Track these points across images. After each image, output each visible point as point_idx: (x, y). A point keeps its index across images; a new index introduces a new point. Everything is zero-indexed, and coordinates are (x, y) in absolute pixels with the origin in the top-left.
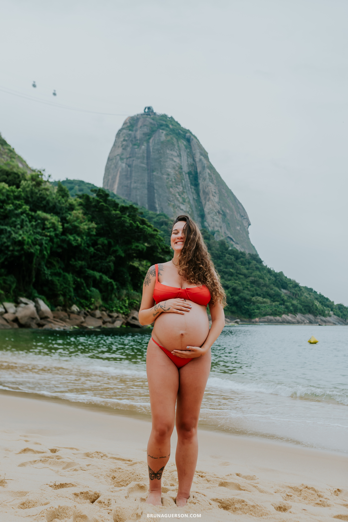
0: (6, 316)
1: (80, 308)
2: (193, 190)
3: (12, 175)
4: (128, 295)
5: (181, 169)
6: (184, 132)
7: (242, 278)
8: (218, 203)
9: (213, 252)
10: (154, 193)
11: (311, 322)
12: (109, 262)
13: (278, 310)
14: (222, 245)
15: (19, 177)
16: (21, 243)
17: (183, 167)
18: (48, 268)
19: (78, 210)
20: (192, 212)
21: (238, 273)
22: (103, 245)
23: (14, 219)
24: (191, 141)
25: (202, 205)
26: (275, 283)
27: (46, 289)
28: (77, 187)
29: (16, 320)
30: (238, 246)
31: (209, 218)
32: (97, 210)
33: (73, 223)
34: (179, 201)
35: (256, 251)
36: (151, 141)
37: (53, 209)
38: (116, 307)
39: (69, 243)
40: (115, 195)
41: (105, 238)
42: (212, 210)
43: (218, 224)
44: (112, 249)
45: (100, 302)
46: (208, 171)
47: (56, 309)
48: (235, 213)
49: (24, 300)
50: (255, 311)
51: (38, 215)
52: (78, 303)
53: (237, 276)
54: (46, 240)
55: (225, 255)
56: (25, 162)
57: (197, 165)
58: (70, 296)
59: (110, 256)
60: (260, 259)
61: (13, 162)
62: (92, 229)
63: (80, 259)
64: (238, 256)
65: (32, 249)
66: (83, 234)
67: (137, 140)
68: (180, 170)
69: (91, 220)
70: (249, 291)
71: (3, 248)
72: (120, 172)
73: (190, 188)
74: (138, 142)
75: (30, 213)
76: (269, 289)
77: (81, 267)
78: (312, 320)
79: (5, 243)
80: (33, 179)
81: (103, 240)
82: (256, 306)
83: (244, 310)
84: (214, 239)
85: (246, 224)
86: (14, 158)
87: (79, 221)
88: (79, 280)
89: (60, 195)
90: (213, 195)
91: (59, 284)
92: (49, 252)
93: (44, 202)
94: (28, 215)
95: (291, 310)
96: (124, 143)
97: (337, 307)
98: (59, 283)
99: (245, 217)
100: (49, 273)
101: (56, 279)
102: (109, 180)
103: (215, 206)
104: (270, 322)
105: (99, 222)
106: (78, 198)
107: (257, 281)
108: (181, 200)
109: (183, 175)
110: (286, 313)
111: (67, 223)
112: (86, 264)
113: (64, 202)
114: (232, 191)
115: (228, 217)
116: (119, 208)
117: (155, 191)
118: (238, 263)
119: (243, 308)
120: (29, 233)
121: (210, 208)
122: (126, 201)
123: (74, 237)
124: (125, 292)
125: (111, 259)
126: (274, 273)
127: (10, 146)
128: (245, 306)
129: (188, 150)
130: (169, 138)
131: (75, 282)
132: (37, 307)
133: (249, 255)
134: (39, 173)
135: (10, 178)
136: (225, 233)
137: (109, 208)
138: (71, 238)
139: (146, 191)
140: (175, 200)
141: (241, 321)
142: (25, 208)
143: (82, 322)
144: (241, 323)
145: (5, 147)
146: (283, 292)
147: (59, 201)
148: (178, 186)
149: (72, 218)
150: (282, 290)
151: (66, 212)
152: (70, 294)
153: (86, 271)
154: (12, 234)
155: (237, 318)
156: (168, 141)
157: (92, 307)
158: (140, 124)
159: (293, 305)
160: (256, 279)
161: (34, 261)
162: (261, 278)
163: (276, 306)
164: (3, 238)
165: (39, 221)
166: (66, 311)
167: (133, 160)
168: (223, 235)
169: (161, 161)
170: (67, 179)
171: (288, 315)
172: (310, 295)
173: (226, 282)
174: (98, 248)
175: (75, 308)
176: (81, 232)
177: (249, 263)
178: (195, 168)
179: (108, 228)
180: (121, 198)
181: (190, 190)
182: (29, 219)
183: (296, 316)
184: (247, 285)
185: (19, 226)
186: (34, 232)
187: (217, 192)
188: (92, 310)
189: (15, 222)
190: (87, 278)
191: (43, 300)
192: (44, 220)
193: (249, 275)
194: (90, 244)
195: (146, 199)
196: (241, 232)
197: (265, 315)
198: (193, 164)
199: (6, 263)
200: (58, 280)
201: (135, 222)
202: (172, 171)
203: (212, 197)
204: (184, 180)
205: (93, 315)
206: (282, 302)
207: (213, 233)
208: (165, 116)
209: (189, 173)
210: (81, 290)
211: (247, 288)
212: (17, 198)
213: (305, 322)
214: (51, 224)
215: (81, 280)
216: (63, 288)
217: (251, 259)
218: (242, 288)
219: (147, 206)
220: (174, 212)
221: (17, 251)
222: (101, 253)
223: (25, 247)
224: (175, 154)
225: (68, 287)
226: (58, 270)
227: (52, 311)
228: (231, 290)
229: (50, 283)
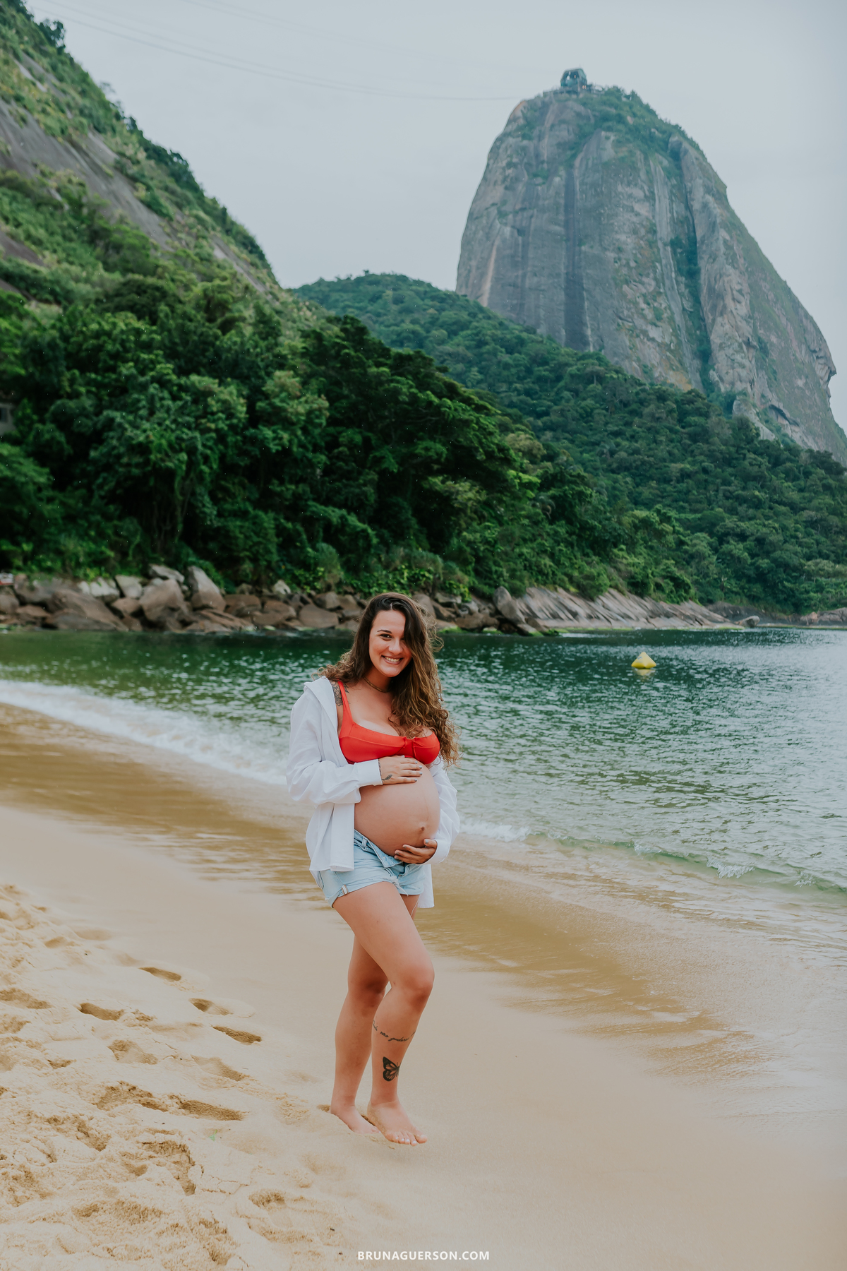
0: (120, 604)
1: (292, 589)
2: (682, 286)
4: (408, 559)
5: (655, 232)
6: (663, 132)
7: (785, 514)
8: (749, 318)
9: (713, 447)
10: (582, 299)
12: (365, 485)
14: (739, 429)
16: (144, 449)
17: (658, 229)
18: (214, 501)
19: (292, 368)
20: (679, 344)
21: (776, 501)
22: (351, 445)
23: (135, 395)
24: (681, 155)
25: (706, 326)
27: (212, 545)
28: (389, 293)
29: (139, 613)
30: (796, 429)
31: (720, 358)
32: (338, 365)
33: (273, 400)
34: (644, 317)
36: (577, 161)
37: (233, 369)
38: (379, 585)
39: (260, 443)
41: (356, 430)
42: (731, 338)
43: (744, 373)
44: (372, 455)
45: (339, 573)
46: (724, 234)
48: (795, 343)
49: (161, 570)
50: (812, 594)
52: (289, 576)
53: (771, 508)
54: (208, 439)
55: (745, 455)
57: (697, 221)
58: (269, 562)
59: (367, 471)
61: (202, 247)
62: (317, 413)
63: (292, 480)
64: (778, 457)
65: (170, 460)
66: (297, 424)
67: (543, 162)
68: (650, 236)
69: (321, 391)
70: (800, 545)
71: (111, 461)
72: (499, 250)
73: (675, 281)
74: (546, 166)
75: (174, 378)
77: (297, 497)
79: (114, 448)
80: (206, 297)
81: (352, 435)
82: (812, 583)
83: (782, 592)
85: (822, 373)
86: (205, 237)
87: (286, 394)
88: (289, 525)
89: (258, 333)
90: (734, 299)
91: (242, 536)
92: (215, 466)
93: (210, 353)
94: (168, 384)
96: (510, 172)
98: (241, 533)
99: (821, 354)
100: (215, 513)
102: (470, 271)
103: (738, 328)
107: (821, 520)
108: (650, 315)
109: (659, 250)
111: (261, 400)
112: (309, 490)
115: (775, 355)
116: (390, 359)
117: (585, 293)
118: (776, 476)
120: (164, 426)
121: (726, 334)
123: (274, 432)
124: (401, 551)
125: (369, 477)
128: (787, 584)
129: (674, 182)
130: (624, 152)
131: (280, 531)
132: (189, 582)
133: (808, 454)
136: (763, 396)
137: (365, 360)
138: (268, 433)
139: (562, 296)
140: (636, 316)
142: (163, 369)
143: (289, 619)
148: (645, 280)
149: (272, 387)
152: (267, 557)
153: (308, 506)
154: (126, 429)
156: (622, 159)
157: (318, 585)
158: (550, 118)
160: (820, 515)
161: (176, 486)
162: (833, 511)
164: (112, 438)
166: (259, 594)
167: (532, 217)
168: (758, 403)
169: (601, 214)
173: (742, 524)
174: (339, 453)
175: (281, 587)
176: (291, 419)
177: (807, 474)
178: (691, 229)
181: (675, 286)
182: (170, 392)
184: (797, 530)
185: (143, 412)
186: (178, 424)
187: (746, 288)
188: (319, 591)
189: (138, 401)
190: (309, 522)
191: (207, 571)
192: (204, 394)
193: (802, 505)
194: (323, 444)
195: (562, 314)
196: (808, 393)
198: (687, 218)
199: (119, 492)
200: (241, 527)
202: (629, 240)
203: (731, 305)
204: (660, 261)
205: (320, 604)
207: (734, 399)
209: (674, 244)
210: (296, 547)
211: (797, 537)
212: (147, 346)
214: (219, 404)
215: (294, 526)
216: (251, 543)
217: (812, 464)
218: (782, 538)
219: (563, 333)
220: (633, 347)
221: (137, 465)
222: (347, 464)
223: (152, 457)
224: (640, 194)
225: (264, 541)
226: (242, 506)
227: (228, 593)
228: (753, 544)
229: (222, 534)
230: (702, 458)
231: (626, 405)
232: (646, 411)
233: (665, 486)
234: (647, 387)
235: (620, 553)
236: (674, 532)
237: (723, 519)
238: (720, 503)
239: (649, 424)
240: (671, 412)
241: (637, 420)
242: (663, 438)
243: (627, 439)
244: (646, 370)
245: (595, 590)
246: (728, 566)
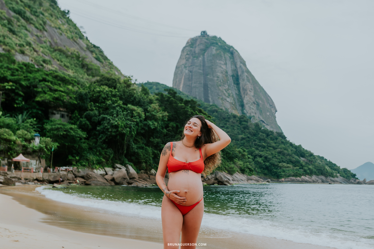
0: (106, 177)
2: (235, 88)
3: (111, 80)
5: (227, 73)
6: (228, 47)
7: (272, 150)
8: (254, 96)
9: (250, 131)
11: (323, 182)
13: (298, 172)
14: (256, 126)
15: (115, 81)
16: (116, 127)
18: (135, 143)
19: (155, 103)
20: (235, 103)
21: (269, 146)
22: (173, 127)
23: (112, 110)
24: (233, 54)
25: (242, 98)
26: (296, 153)
27: (133, 158)
28: (155, 87)
29: (113, 180)
30: (268, 126)
31: (247, 107)
32: (169, 103)
33: (152, 113)
34: (225, 95)
35: (281, 130)
36: (206, 54)
37: (138, 103)
39: (149, 126)
40: (180, 92)
41: (174, 123)
42: (249, 101)
43: (253, 111)
44: (179, 130)
46: (246, 74)
47: (140, 172)
48: (266, 103)
49: (118, 166)
50: (282, 173)
51: (129, 107)
53: (268, 148)
54: (134, 124)
55: (259, 133)
56: (120, 71)
57: (238, 70)
58: (150, 163)
59: (177, 135)
60: (285, 136)
61: (112, 71)
62: (165, 117)
63: (157, 137)
64: (268, 134)
65: (124, 131)
66: (159, 120)
67: (196, 54)
68: (226, 74)
69: (164, 110)
70: (277, 159)
71: (104, 130)
72: (185, 76)
73: (233, 86)
74: (197, 55)
75: (123, 106)
76: (292, 158)
77: (158, 143)
78: (324, 180)
79: (106, 126)
80: (125, 82)
81: (172, 124)
82: (282, 170)
83: (273, 172)
84: (251, 122)
85: (273, 111)
86: (112, 68)
87: (155, 111)
88: (156, 151)
89: (143, 93)
90: (250, 91)
92: (135, 133)
93: (132, 98)
94: (121, 107)
95: (308, 172)
96: (187, 56)
97: (343, 171)
98: (142, 154)
99: (273, 106)
100: (136, 147)
101: (140, 151)
102: (176, 82)
103: (251, 99)
104: (293, 181)
105: (170, 112)
106: (155, 95)
107: (282, 151)
108: (227, 95)
109: (228, 77)
110: (305, 175)
111: (148, 113)
112: (161, 141)
113: (146, 98)
114: (263, 88)
115: (261, 106)
116: (184, 102)
117: (209, 89)
118: (268, 139)
119: (273, 171)
120: (122, 120)
121: (248, 100)
122: (189, 96)
123: (152, 122)
125: (178, 137)
126: (295, 146)
127: (110, 60)
128: (274, 170)
129: (232, 60)
130: (218, 52)
131: (154, 153)
132: (128, 171)
133: (276, 133)
134: (129, 79)
135: (110, 82)
136: (259, 117)
137: (177, 101)
138: (151, 123)
139: (202, 89)
140: (223, 95)
141: (272, 180)
142: (119, 103)
144: (272, 182)
145: (107, 61)
146: (302, 160)
147: (142, 97)
148: (225, 85)
149: (151, 109)
150: (301, 158)
151: (147, 105)
152: (150, 162)
153: (161, 145)
154: (111, 120)
155: (268, 178)
156: (218, 54)
158: (198, 43)
159: (309, 169)
160: (281, 150)
161: (126, 139)
162: (285, 149)
163: (297, 170)
164: (105, 123)
165: (129, 111)
166: (147, 173)
167: (193, 68)
168: (258, 119)
169: (212, 68)
170: (148, 81)
171: (306, 177)
172: (322, 161)
173: (260, 153)
174: (169, 129)
175: (153, 171)
176: (158, 118)
177: (277, 139)
178: (237, 72)
179: (176, 116)
180: (185, 94)
181: (233, 87)
182: (122, 110)
183: (312, 177)
184: (276, 154)
185: (115, 115)
186: (126, 119)
187: (253, 88)
189: (113, 112)
191: (132, 166)
192: (132, 110)
193: (276, 147)
194: (164, 127)
195: (203, 94)
196: (270, 116)
197: (289, 176)
198: (235, 70)
199: (106, 140)
200: (142, 152)
201: (195, 111)
202: (220, 75)
203: (249, 92)
204: (229, 80)
206: (301, 167)
207: (250, 118)
208: (215, 37)
209: (233, 76)
211: (276, 156)
212: (115, 96)
213: (319, 181)
214: (137, 114)
215: (157, 152)
216: (145, 157)
217: (278, 136)
218: (272, 157)
219: (203, 99)
220: (223, 103)
221: (114, 132)
222: (171, 133)
223: (119, 129)
224: (223, 63)
225: (149, 157)
226: (142, 145)
227: (137, 173)
228: (264, 158)
229: (136, 154)
230: (247, 134)
231: (224, 119)
232: (231, 120)
233: (237, 142)
234: (230, 114)
235: (236, 160)
236: (247, 155)
237: (255, 151)
238: (253, 147)
239: (232, 124)
240: (237, 121)
241: (228, 123)
242: (236, 128)
243: (226, 128)
244: (227, 109)
245: (233, 172)
246: (257, 165)
